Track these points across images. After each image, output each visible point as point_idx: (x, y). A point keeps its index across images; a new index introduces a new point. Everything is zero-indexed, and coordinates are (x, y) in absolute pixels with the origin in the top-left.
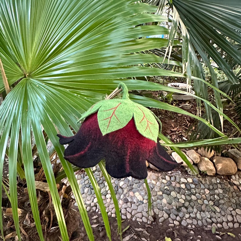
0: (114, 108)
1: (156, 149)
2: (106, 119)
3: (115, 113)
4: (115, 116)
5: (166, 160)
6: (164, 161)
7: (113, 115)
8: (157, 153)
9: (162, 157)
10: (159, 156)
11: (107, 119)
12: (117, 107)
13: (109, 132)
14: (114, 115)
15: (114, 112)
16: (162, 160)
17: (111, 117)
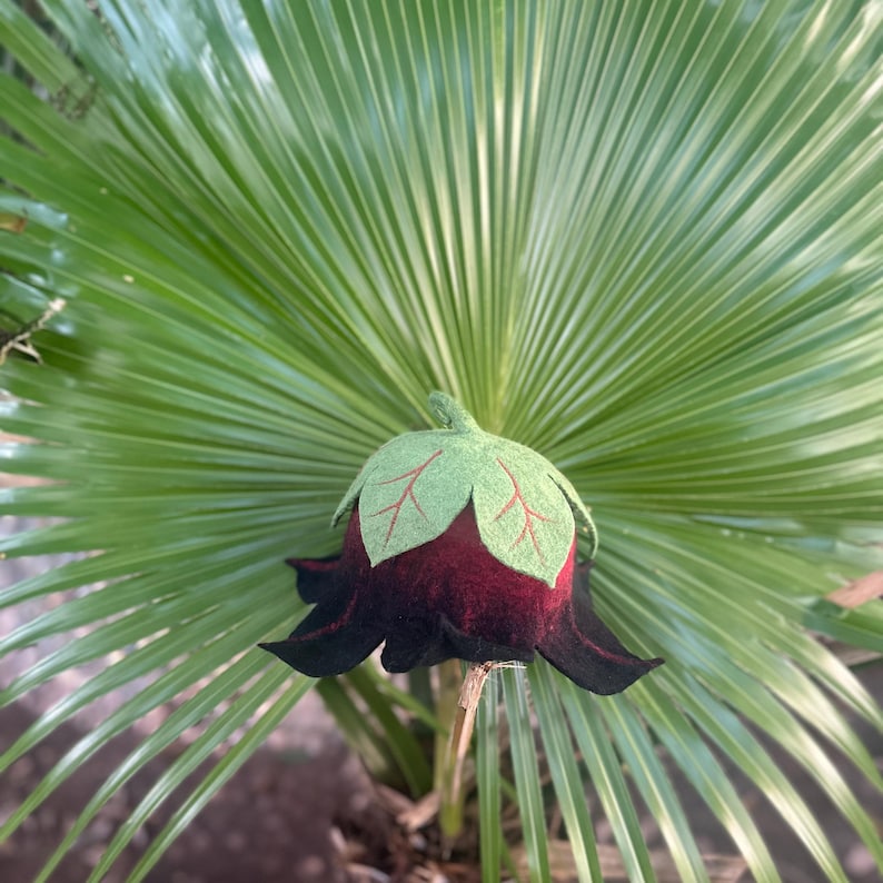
0: (414, 471)
1: (567, 612)
2: (385, 511)
3: (414, 490)
4: (413, 498)
5: (602, 653)
6: (596, 657)
7: (405, 496)
8: (570, 625)
9: (588, 642)
10: (578, 639)
11: (388, 509)
12: (426, 465)
13: (389, 554)
14: (408, 497)
15: (410, 488)
16: (588, 650)
17: (400, 503)
